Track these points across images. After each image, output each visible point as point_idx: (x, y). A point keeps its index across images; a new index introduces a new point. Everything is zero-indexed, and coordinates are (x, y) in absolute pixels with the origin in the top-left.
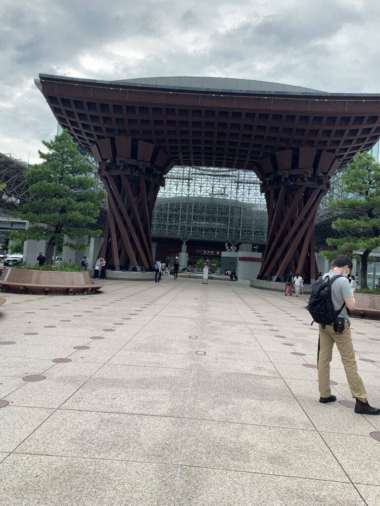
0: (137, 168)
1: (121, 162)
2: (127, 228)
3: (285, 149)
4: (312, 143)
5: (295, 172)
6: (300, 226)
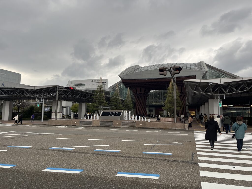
1: (138, 93)
2: (140, 107)
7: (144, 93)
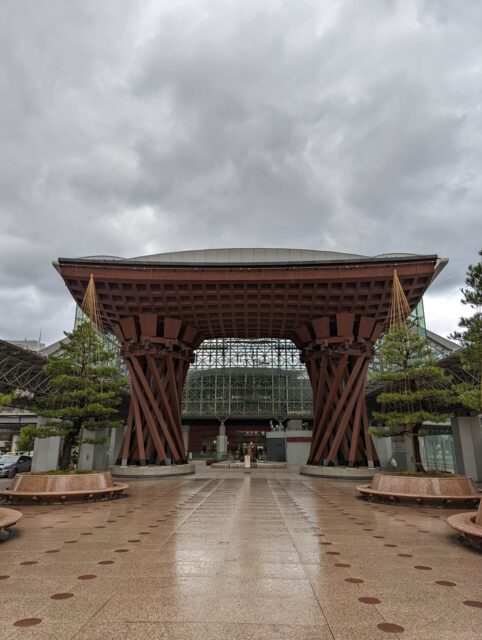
0: (163, 346)
1: (146, 341)
2: (154, 414)
3: (321, 316)
4: (349, 309)
5: (335, 340)
6: (348, 399)
7: (176, 342)
